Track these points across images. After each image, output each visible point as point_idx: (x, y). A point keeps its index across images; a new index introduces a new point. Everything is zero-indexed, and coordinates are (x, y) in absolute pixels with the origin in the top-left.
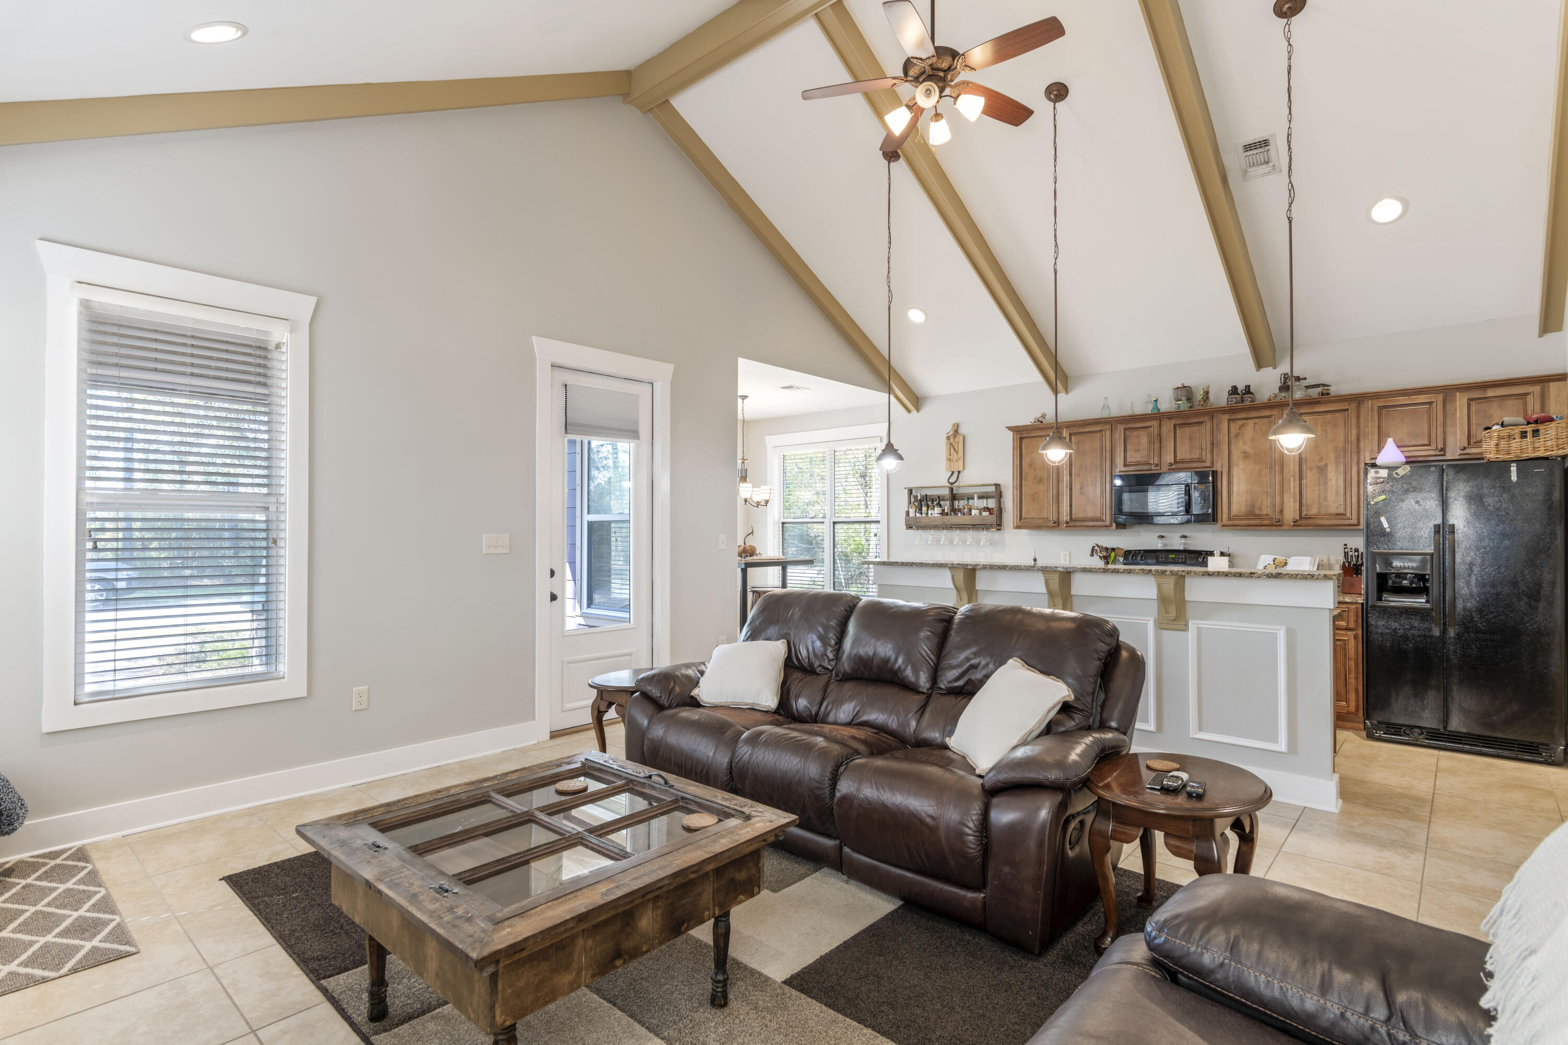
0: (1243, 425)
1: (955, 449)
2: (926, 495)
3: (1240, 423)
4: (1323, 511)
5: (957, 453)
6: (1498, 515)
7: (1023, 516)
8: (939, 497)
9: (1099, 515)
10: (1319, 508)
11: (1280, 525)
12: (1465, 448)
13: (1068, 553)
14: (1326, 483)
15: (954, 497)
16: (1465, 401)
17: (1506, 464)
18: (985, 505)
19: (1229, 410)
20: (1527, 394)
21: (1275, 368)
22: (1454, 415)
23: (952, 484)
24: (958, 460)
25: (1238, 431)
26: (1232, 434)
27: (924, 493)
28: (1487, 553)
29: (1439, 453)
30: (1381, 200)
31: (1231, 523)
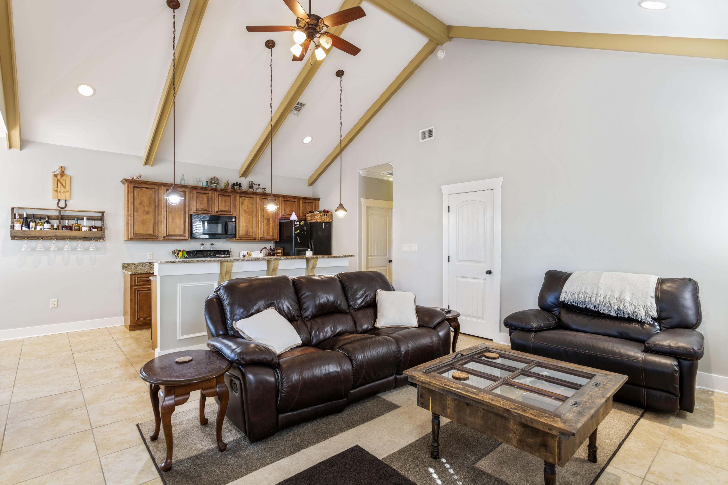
0: (244, 199)
1: (62, 184)
2: (34, 214)
3: (244, 198)
4: (268, 235)
5: (65, 187)
7: (135, 233)
8: (47, 216)
9: (182, 233)
11: (254, 240)
13: (152, 253)
14: (269, 225)
15: (63, 217)
16: (302, 202)
17: (322, 223)
18: (92, 224)
19: (240, 192)
20: (313, 203)
21: (246, 178)
22: (299, 206)
23: (60, 208)
24: (65, 192)
25: (242, 201)
27: (31, 212)
30: (306, 137)
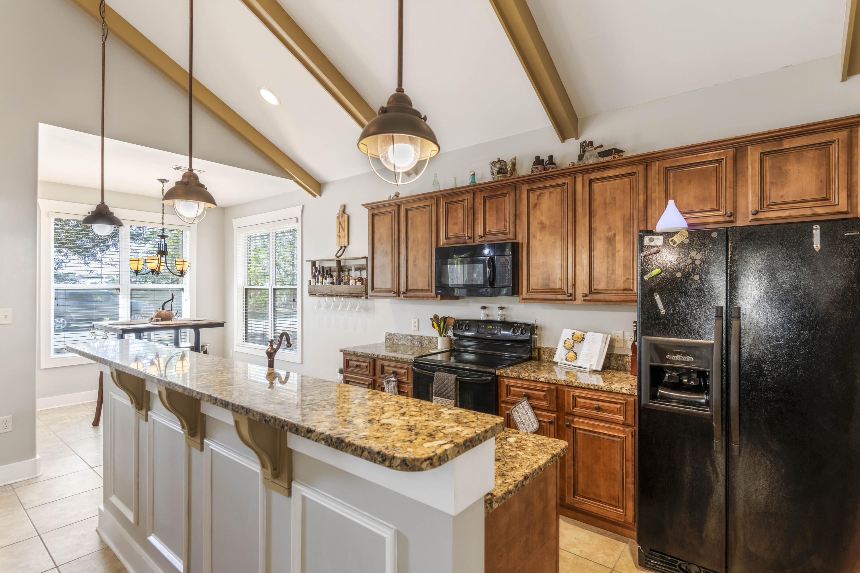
0: (540, 195)
1: (343, 227)
2: (323, 267)
3: (538, 192)
4: (611, 286)
6: (795, 296)
7: (375, 287)
8: (330, 268)
9: (426, 286)
10: (608, 282)
11: (572, 300)
12: (756, 213)
14: (614, 255)
15: (341, 269)
16: (757, 156)
17: (807, 227)
18: (359, 276)
19: (530, 180)
20: (829, 143)
21: (577, 138)
22: (745, 173)
23: (338, 257)
24: (344, 237)
26: (532, 205)
27: (321, 265)
28: (780, 347)
29: (728, 219)
31: (530, 296)
